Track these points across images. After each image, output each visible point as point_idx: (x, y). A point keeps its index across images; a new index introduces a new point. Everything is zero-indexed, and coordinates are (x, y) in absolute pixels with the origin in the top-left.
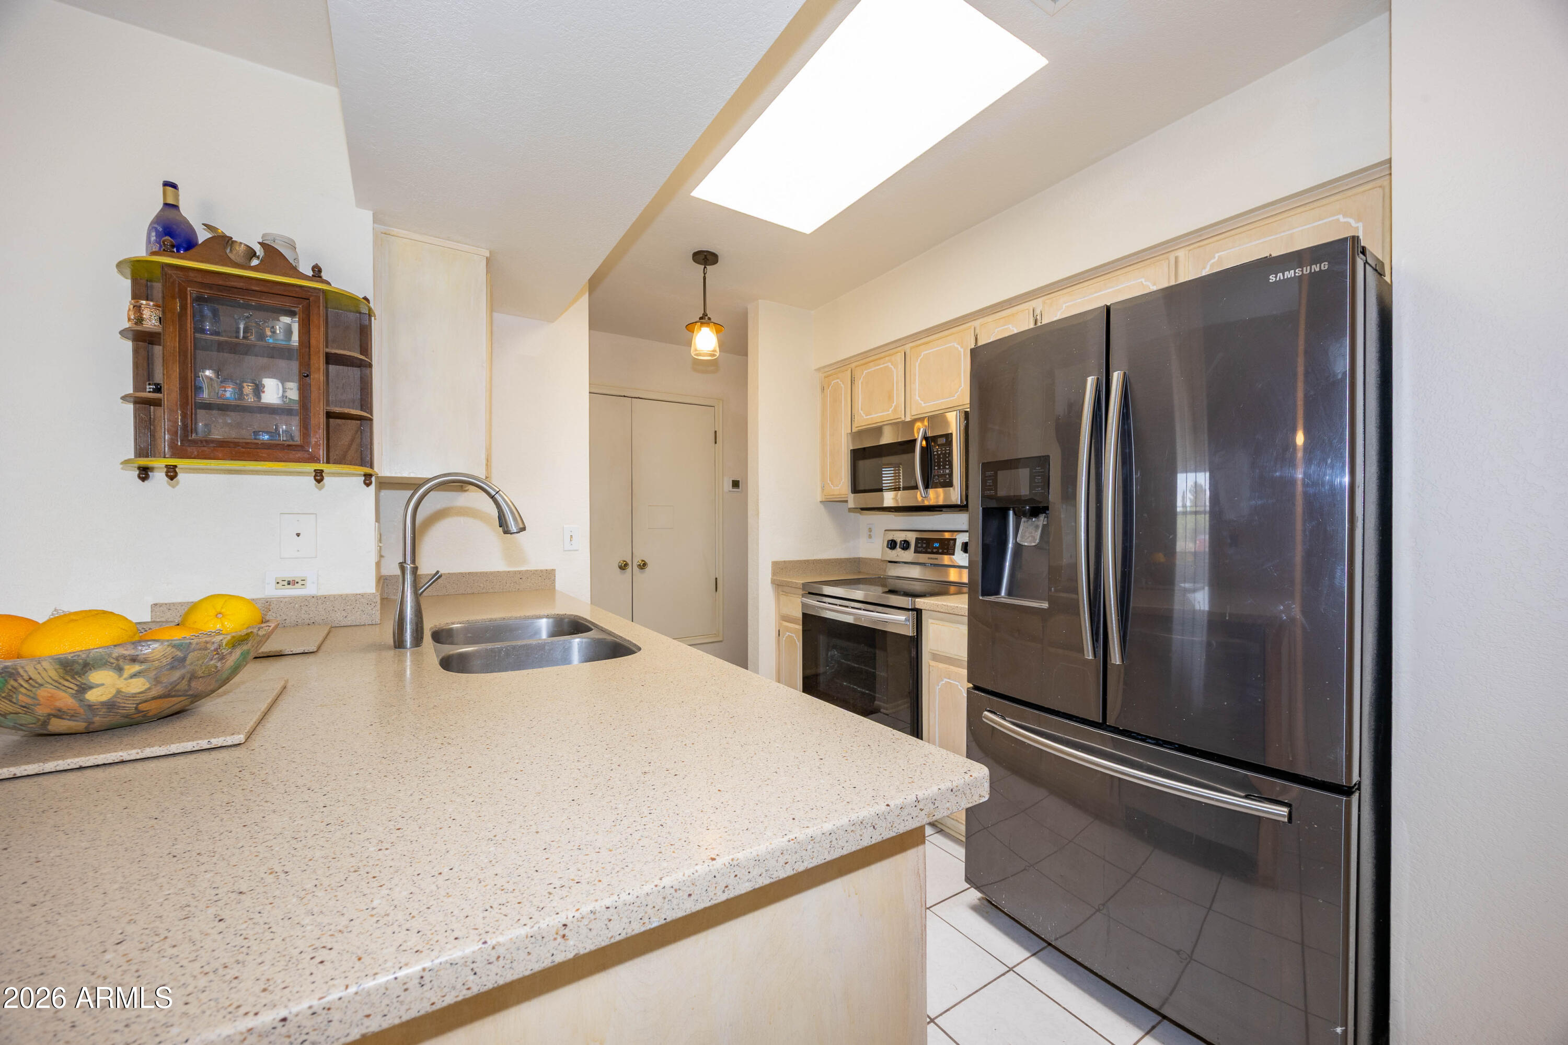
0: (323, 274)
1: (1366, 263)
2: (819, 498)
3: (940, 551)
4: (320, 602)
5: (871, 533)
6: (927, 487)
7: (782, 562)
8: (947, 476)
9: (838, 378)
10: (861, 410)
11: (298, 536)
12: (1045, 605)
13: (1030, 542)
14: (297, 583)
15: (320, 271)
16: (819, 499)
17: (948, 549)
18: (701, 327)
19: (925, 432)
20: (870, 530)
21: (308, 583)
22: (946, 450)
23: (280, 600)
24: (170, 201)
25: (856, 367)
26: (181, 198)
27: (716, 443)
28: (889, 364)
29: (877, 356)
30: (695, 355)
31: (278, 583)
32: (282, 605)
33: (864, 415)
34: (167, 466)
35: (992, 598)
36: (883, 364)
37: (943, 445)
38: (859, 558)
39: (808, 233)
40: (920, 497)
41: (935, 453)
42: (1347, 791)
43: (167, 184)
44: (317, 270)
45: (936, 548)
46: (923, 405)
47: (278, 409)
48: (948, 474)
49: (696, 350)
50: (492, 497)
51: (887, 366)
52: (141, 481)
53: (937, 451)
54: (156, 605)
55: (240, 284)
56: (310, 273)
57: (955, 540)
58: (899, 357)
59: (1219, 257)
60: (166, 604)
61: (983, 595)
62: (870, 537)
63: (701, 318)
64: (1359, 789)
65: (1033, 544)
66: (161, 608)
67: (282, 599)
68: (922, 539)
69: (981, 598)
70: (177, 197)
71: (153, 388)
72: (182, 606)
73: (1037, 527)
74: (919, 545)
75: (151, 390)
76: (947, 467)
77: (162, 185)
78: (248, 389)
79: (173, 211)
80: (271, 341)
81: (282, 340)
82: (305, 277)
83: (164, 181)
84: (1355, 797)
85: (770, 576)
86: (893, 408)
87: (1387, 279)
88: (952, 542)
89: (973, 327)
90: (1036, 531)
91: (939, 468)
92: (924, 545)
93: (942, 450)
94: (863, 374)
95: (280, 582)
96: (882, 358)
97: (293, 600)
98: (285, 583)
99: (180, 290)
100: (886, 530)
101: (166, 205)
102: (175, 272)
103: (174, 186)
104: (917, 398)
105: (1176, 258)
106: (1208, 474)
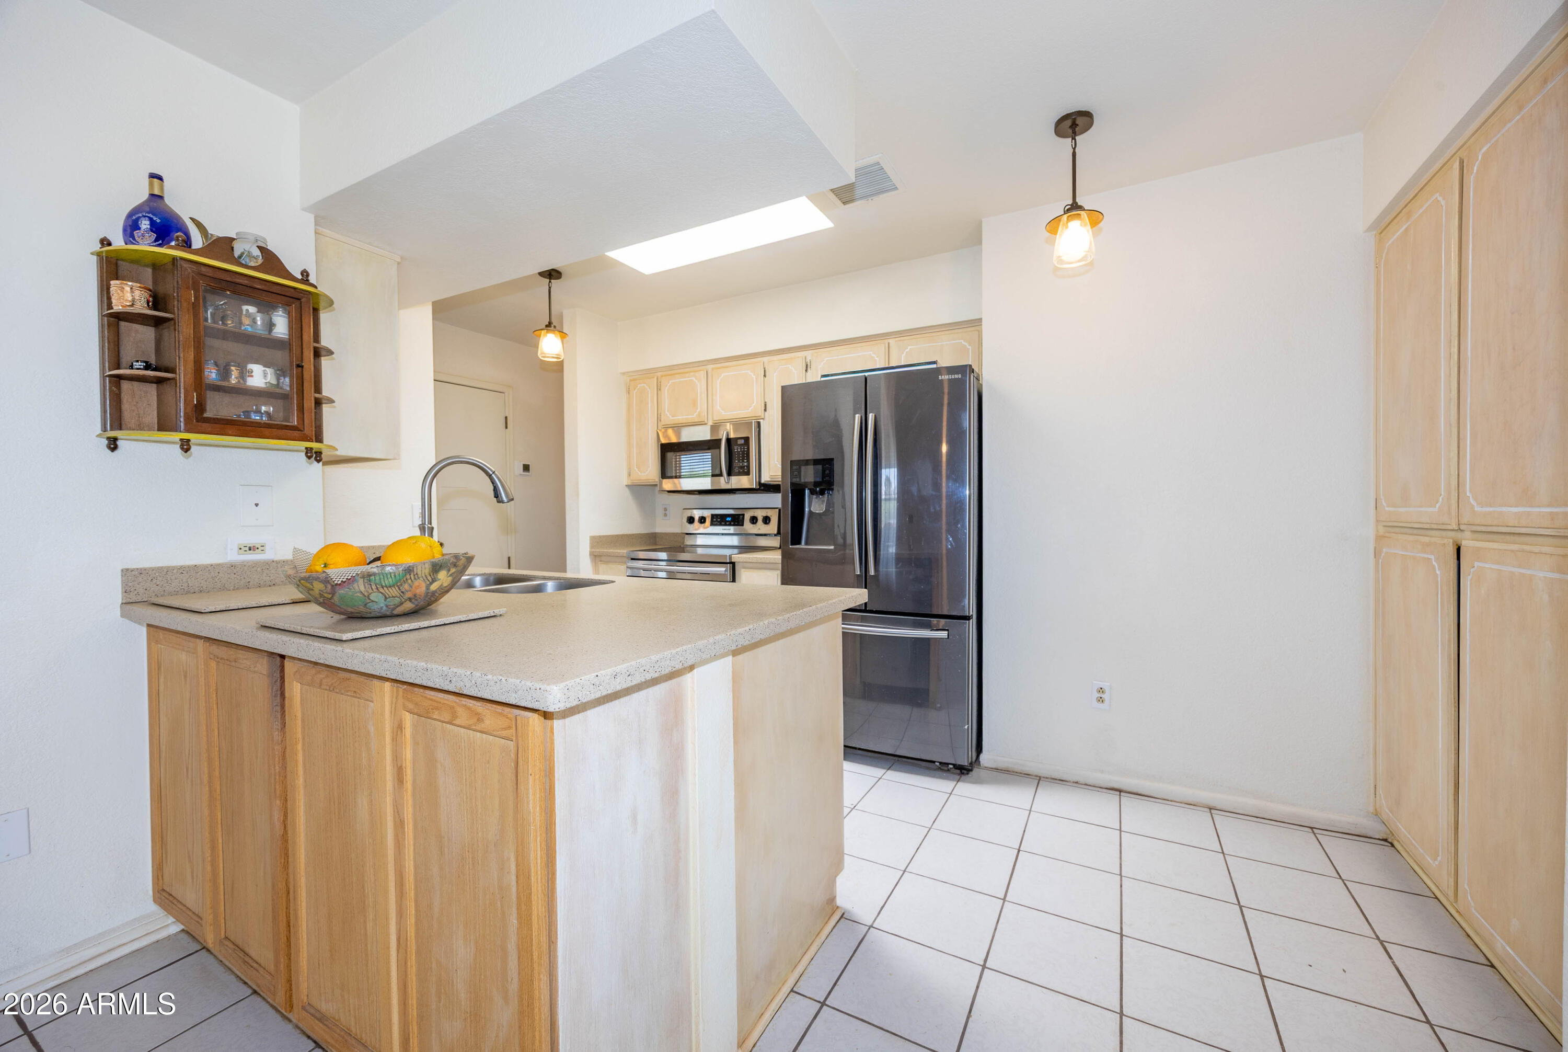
0: (310, 278)
1: (974, 376)
2: (626, 481)
3: (732, 523)
4: (279, 565)
5: (667, 512)
6: (730, 474)
7: (597, 536)
8: (745, 468)
9: (645, 383)
10: (668, 411)
11: (257, 506)
12: (832, 547)
13: (820, 510)
14: (258, 548)
15: (308, 275)
16: (626, 483)
17: (738, 522)
18: (547, 332)
19: (728, 435)
20: (666, 509)
21: (267, 548)
22: (744, 449)
23: (243, 564)
24: (156, 192)
25: (662, 376)
26: (165, 189)
27: (506, 428)
28: (694, 379)
29: (682, 371)
30: (542, 357)
31: (240, 549)
32: (246, 568)
33: (670, 416)
34: (181, 440)
35: (798, 546)
36: (688, 377)
37: (742, 445)
38: (656, 533)
39: (646, 274)
40: (723, 483)
41: (736, 450)
42: (968, 618)
43: (153, 176)
44: (305, 273)
45: (728, 521)
46: (723, 413)
47: (264, 392)
48: (746, 466)
49: (542, 353)
50: (490, 476)
51: (692, 380)
52: (110, 452)
53: (737, 449)
54: (127, 570)
55: (245, 282)
56: (300, 277)
57: (743, 515)
58: (702, 374)
59: (910, 349)
60: (138, 569)
61: (792, 545)
62: (665, 515)
63: (547, 326)
64: (972, 618)
65: (822, 512)
66: (133, 573)
67: (245, 563)
68: (717, 515)
69: (791, 547)
70: (162, 188)
71: (143, 365)
72: (153, 570)
73: (823, 501)
74: (715, 520)
75: (142, 367)
76: (745, 461)
77: (148, 177)
78: (235, 373)
79: (159, 201)
80: (249, 329)
81: (260, 330)
82: (294, 279)
83: (150, 173)
84: (971, 621)
85: (589, 549)
86: (697, 413)
87: (981, 382)
88: (741, 517)
89: (762, 362)
90: (822, 504)
91: (739, 462)
92: (719, 520)
93: (741, 449)
94: (669, 383)
95: (242, 547)
96: (687, 373)
97: (255, 565)
98: (247, 549)
99: (193, 283)
100: (684, 509)
101: (152, 195)
102: (190, 266)
103: (160, 178)
104: (718, 407)
105: (889, 343)
106: (896, 469)
